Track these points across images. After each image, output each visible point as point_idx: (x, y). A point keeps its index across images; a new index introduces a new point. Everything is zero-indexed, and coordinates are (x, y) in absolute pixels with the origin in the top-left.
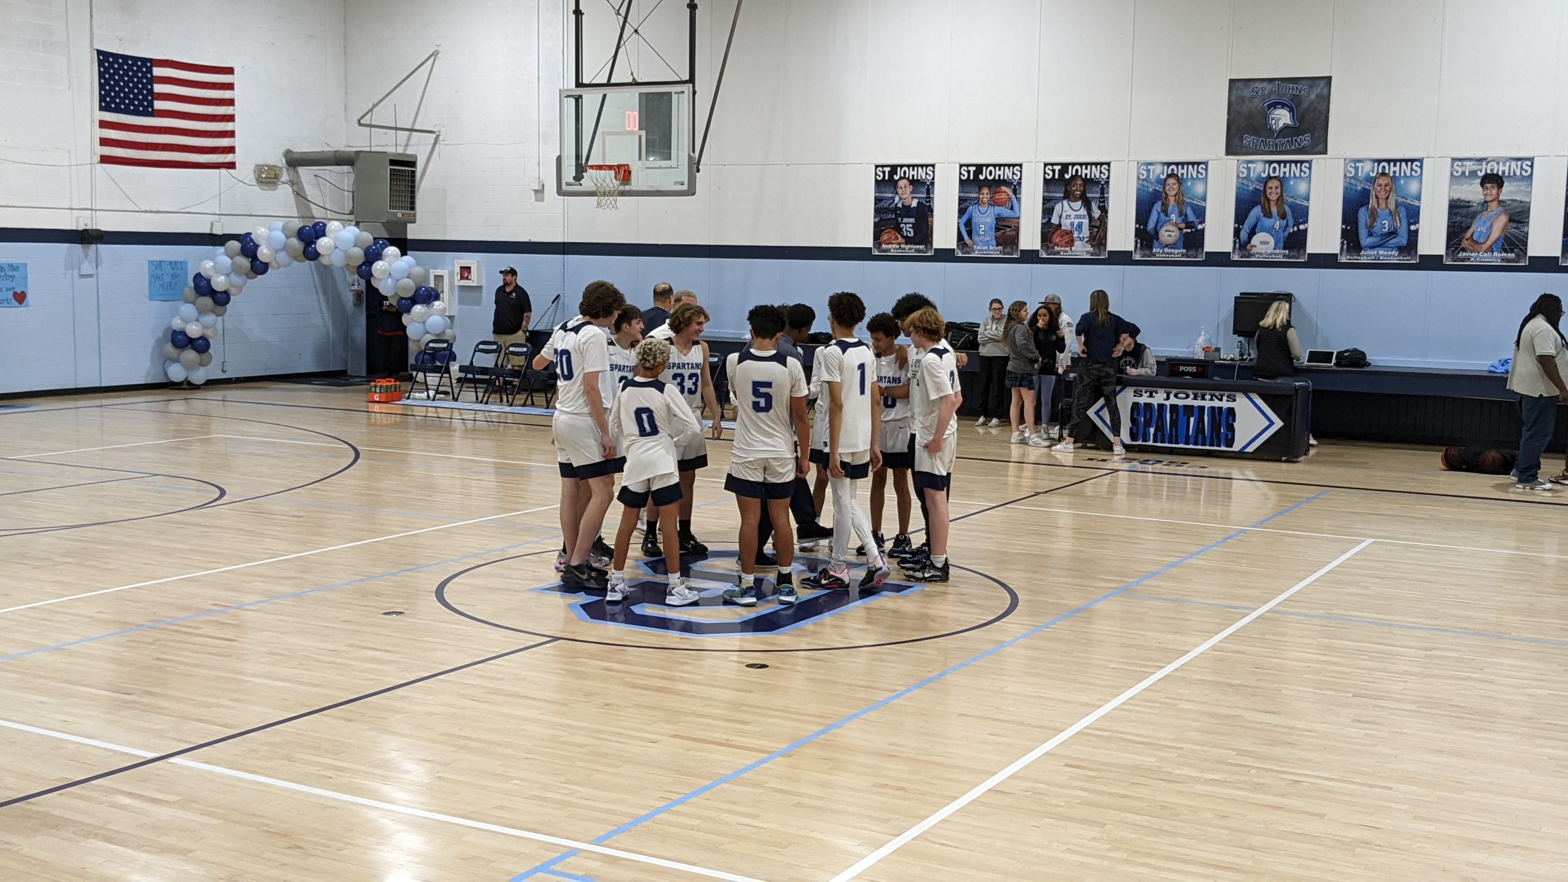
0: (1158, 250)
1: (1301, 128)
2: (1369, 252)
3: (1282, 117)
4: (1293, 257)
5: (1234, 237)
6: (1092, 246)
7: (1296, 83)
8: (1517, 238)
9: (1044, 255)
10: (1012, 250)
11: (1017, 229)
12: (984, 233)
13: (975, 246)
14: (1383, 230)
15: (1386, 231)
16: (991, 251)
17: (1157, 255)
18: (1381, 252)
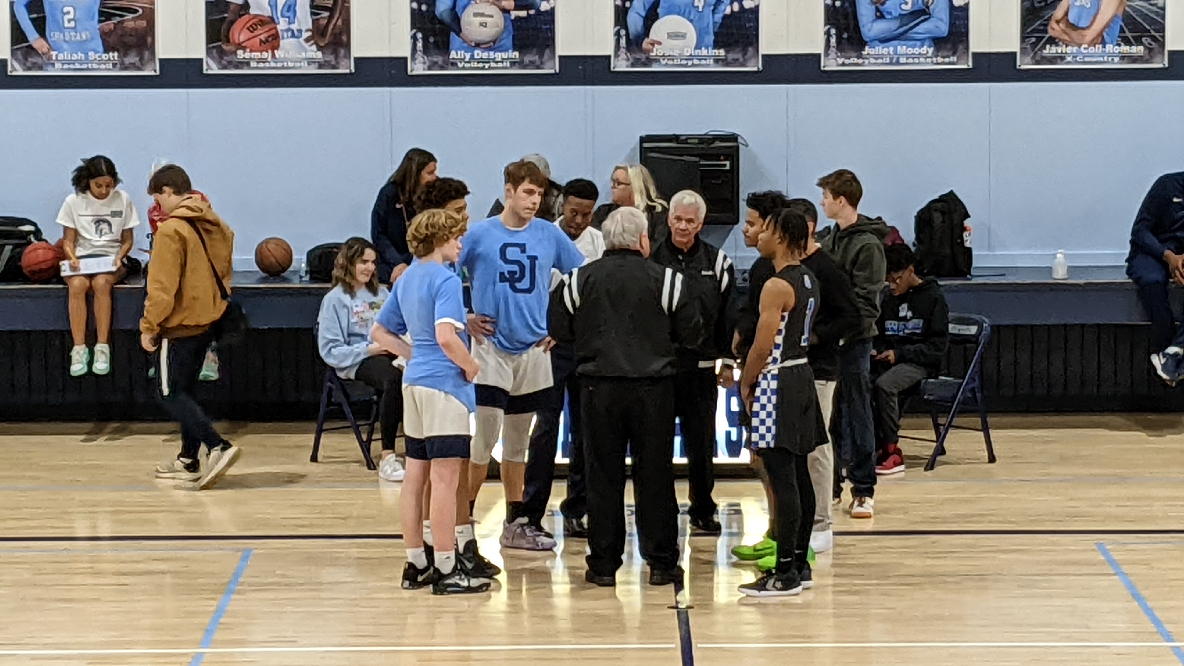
0: (461, 54)
2: (880, 49)
4: (735, 62)
5: (616, 26)
6: (319, 48)
8: (1145, 17)
9: (212, 68)
10: (141, 59)
11: (150, 16)
12: (72, 24)
13: (54, 54)
14: (904, 7)
15: (908, 7)
16: (92, 62)
17: (460, 65)
18: (902, 49)
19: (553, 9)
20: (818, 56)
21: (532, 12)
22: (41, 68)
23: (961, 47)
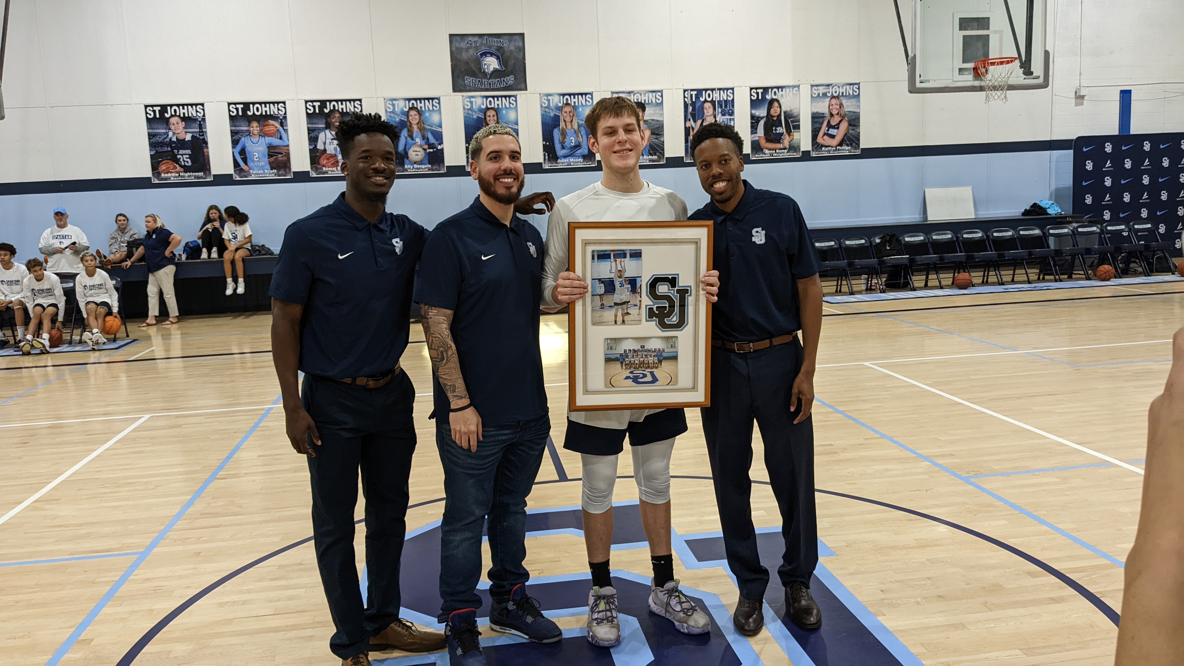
0: (409, 166)
1: (506, 71)
2: (564, 160)
3: (491, 64)
7: (499, 38)
8: (657, 145)
9: (314, 175)
10: (286, 172)
11: (288, 155)
12: (258, 159)
13: (251, 171)
14: (572, 144)
15: (573, 144)
16: (266, 174)
17: (409, 171)
18: (571, 160)
19: (443, 148)
20: (541, 163)
21: (435, 150)
22: (246, 177)
23: (593, 158)
